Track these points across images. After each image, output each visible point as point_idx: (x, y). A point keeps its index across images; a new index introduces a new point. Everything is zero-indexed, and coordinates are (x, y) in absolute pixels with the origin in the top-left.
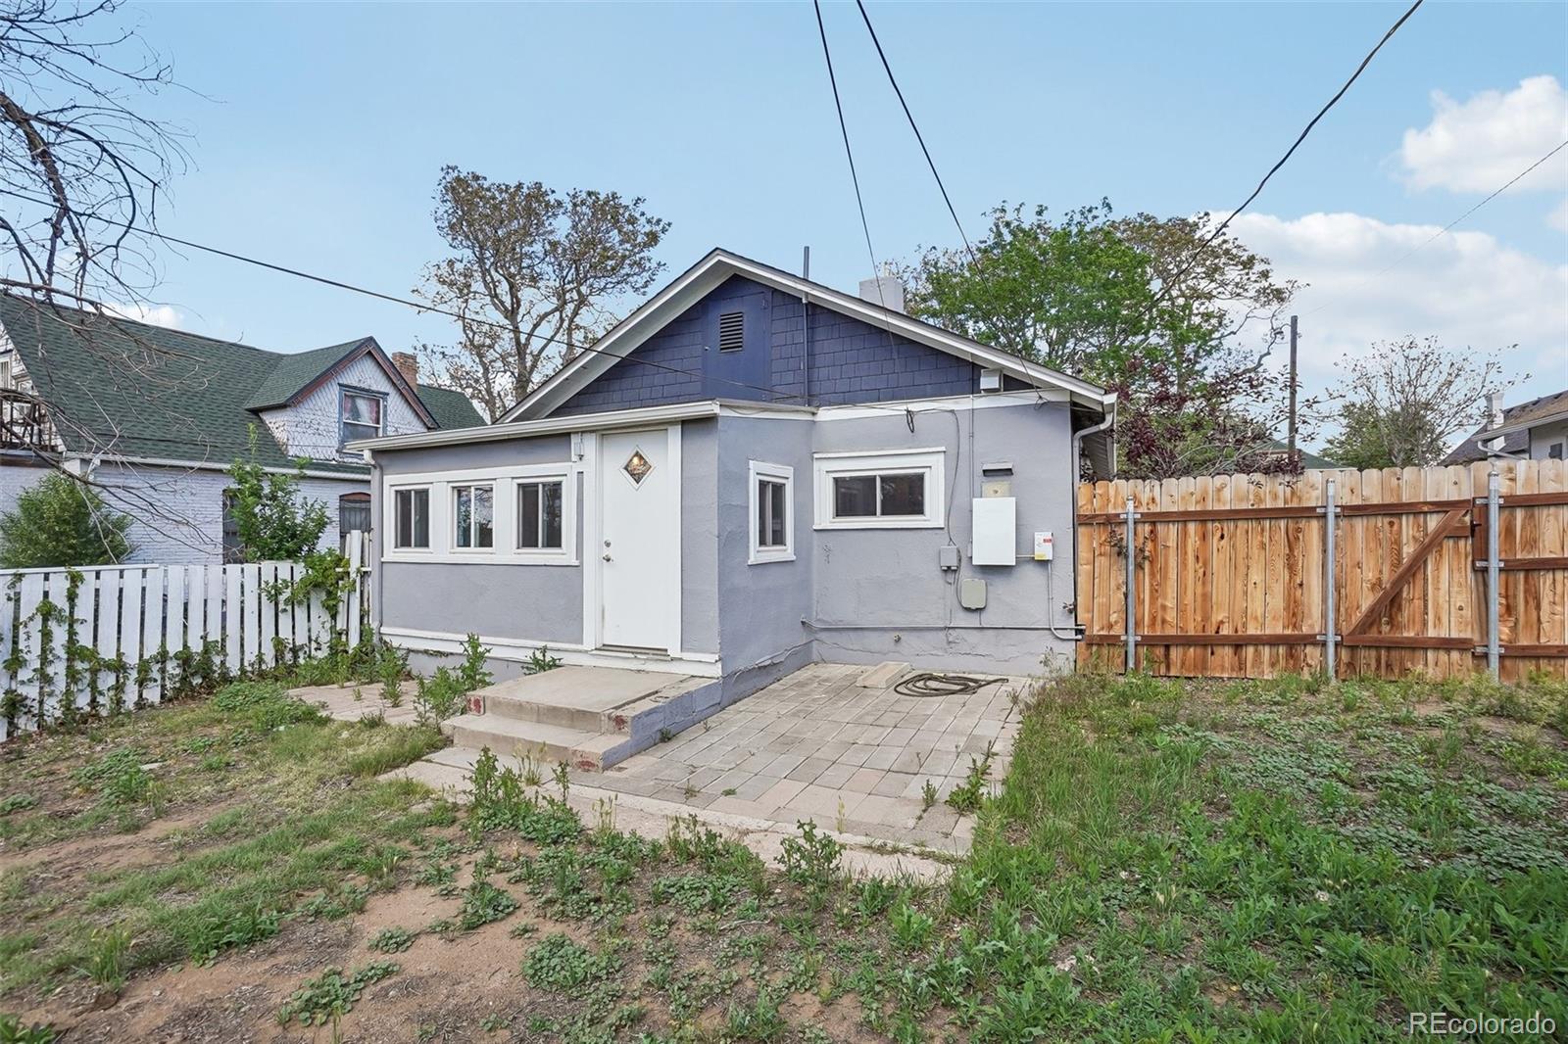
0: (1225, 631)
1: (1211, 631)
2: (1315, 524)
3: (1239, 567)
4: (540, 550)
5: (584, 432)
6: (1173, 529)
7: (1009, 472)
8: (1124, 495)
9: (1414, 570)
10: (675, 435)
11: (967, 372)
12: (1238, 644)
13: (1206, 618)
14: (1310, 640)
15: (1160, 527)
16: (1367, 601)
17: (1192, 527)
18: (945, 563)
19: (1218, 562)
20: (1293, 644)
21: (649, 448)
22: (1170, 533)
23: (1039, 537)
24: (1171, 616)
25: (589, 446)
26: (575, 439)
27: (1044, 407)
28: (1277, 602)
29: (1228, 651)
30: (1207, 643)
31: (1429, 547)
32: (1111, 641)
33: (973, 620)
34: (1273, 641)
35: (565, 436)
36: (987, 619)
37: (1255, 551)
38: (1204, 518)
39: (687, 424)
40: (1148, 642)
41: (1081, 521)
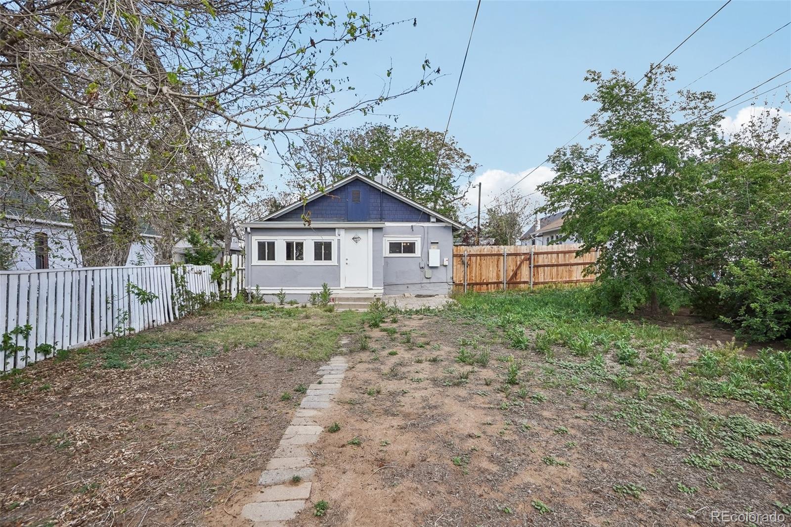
0: (485, 281)
1: (482, 282)
2: (502, 257)
3: (488, 267)
4: (323, 261)
5: (338, 228)
6: (474, 258)
7: (438, 243)
8: (465, 250)
9: (519, 267)
10: (371, 232)
11: (426, 216)
12: (487, 284)
13: (481, 278)
14: (501, 283)
15: (472, 258)
16: (511, 274)
17: (478, 257)
18: (421, 266)
19: (483, 266)
20: (498, 283)
21: (361, 234)
22: (474, 259)
23: (445, 259)
24: (473, 278)
25: (342, 232)
26: (337, 231)
27: (445, 227)
28: (495, 274)
29: (485, 286)
30: (481, 284)
31: (522, 262)
32: (461, 284)
33: (428, 281)
34: (494, 283)
35: (334, 229)
36: (432, 280)
37: (491, 263)
38: (481, 255)
39: (374, 229)
40: (469, 284)
41: (454, 256)
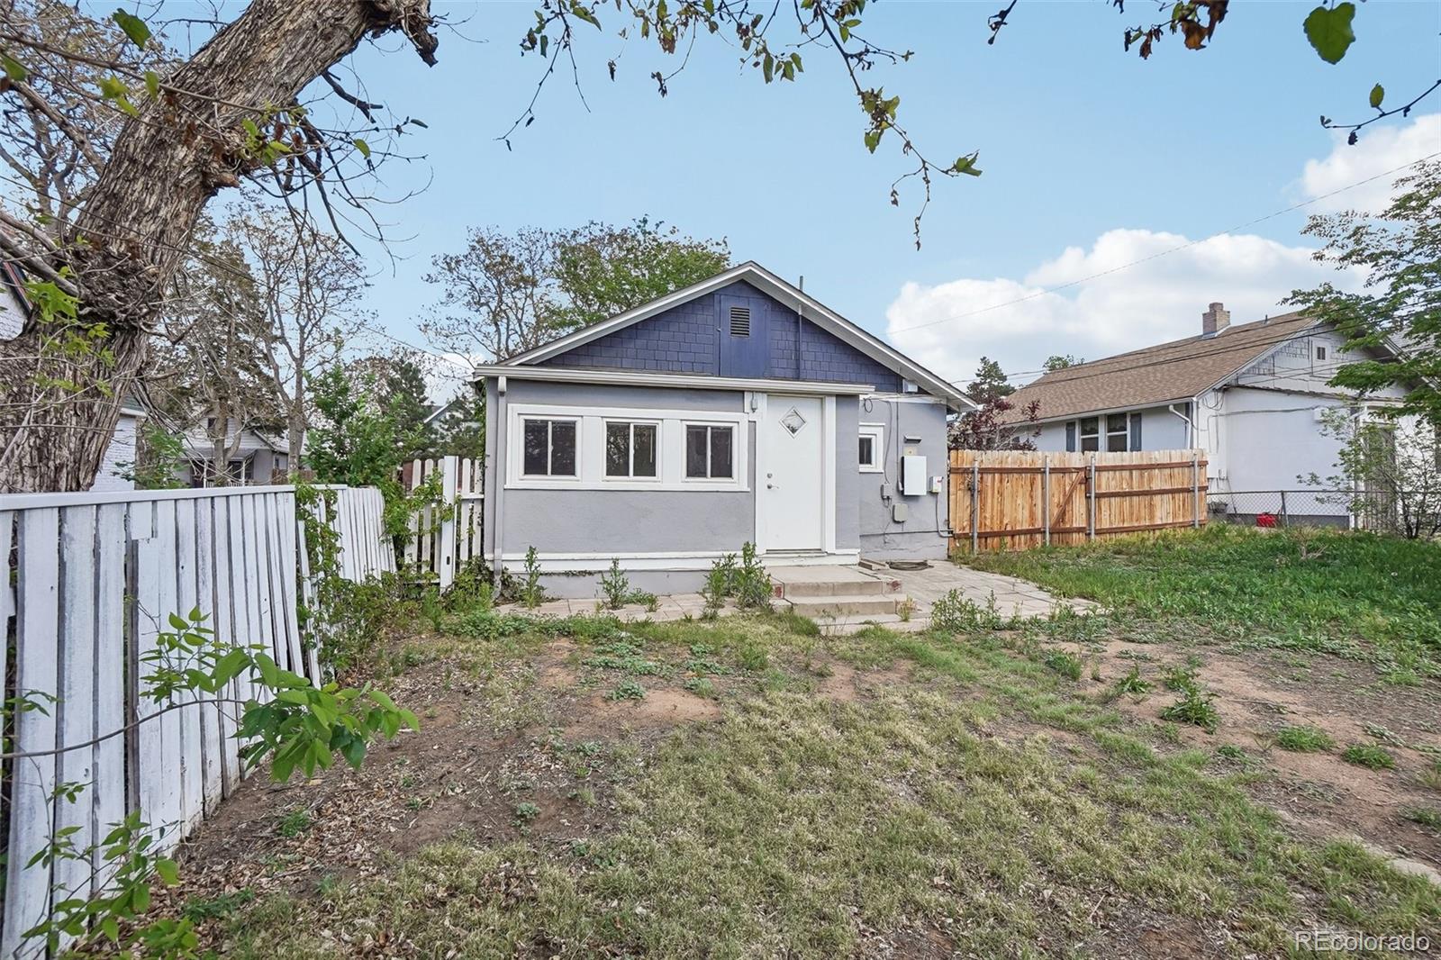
0: (1009, 528)
1: (1003, 529)
2: (1039, 476)
3: (1014, 496)
4: (709, 479)
6: (990, 476)
7: (919, 441)
8: (968, 457)
9: (1069, 499)
10: (831, 405)
11: (893, 380)
12: (1013, 534)
13: (1001, 522)
14: (1038, 531)
15: (985, 476)
16: (1056, 511)
17: (997, 475)
18: (885, 495)
19: (1007, 493)
20: (1031, 532)
22: (988, 478)
23: (935, 480)
24: (988, 522)
25: (762, 401)
26: (748, 397)
27: (933, 406)
28: (1027, 513)
29: (1009, 538)
30: (1001, 534)
31: (1073, 488)
32: (966, 536)
33: (898, 529)
34: (1025, 532)
35: (740, 393)
36: (907, 528)
37: (1020, 489)
38: (1002, 471)
39: (840, 397)
40: (980, 535)
41: (951, 471)
